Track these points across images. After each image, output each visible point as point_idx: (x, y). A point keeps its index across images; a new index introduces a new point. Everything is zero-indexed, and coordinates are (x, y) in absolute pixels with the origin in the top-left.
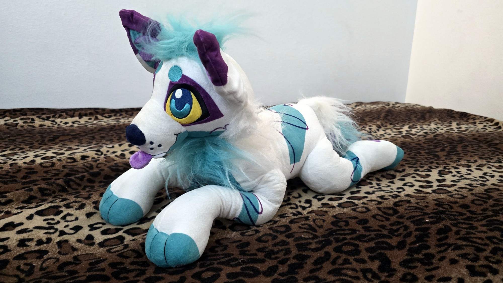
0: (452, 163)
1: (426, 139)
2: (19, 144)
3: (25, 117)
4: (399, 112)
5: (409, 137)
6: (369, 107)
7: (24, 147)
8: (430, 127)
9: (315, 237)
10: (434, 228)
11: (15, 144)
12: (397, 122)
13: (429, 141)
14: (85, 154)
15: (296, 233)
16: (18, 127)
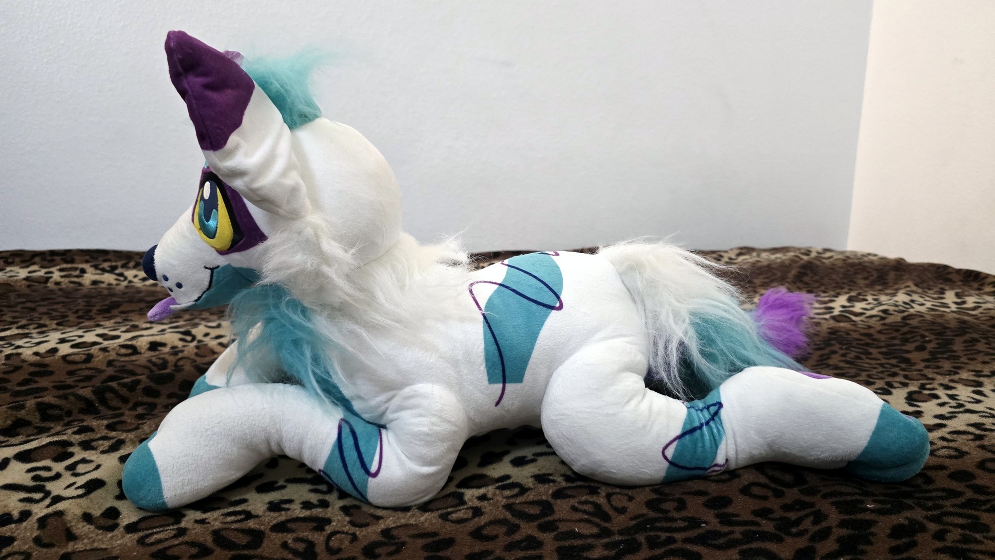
0: (939, 377)
1: (884, 324)
2: (39, 316)
3: (69, 266)
4: (830, 268)
5: (848, 320)
6: (767, 257)
7: (48, 322)
8: (896, 298)
9: (605, 532)
10: (884, 524)
11: (30, 316)
12: (823, 288)
13: (890, 328)
14: (158, 339)
15: (564, 520)
16: (49, 284)
